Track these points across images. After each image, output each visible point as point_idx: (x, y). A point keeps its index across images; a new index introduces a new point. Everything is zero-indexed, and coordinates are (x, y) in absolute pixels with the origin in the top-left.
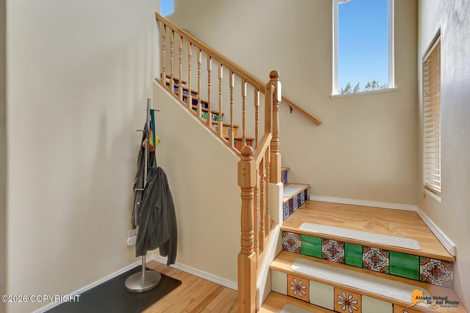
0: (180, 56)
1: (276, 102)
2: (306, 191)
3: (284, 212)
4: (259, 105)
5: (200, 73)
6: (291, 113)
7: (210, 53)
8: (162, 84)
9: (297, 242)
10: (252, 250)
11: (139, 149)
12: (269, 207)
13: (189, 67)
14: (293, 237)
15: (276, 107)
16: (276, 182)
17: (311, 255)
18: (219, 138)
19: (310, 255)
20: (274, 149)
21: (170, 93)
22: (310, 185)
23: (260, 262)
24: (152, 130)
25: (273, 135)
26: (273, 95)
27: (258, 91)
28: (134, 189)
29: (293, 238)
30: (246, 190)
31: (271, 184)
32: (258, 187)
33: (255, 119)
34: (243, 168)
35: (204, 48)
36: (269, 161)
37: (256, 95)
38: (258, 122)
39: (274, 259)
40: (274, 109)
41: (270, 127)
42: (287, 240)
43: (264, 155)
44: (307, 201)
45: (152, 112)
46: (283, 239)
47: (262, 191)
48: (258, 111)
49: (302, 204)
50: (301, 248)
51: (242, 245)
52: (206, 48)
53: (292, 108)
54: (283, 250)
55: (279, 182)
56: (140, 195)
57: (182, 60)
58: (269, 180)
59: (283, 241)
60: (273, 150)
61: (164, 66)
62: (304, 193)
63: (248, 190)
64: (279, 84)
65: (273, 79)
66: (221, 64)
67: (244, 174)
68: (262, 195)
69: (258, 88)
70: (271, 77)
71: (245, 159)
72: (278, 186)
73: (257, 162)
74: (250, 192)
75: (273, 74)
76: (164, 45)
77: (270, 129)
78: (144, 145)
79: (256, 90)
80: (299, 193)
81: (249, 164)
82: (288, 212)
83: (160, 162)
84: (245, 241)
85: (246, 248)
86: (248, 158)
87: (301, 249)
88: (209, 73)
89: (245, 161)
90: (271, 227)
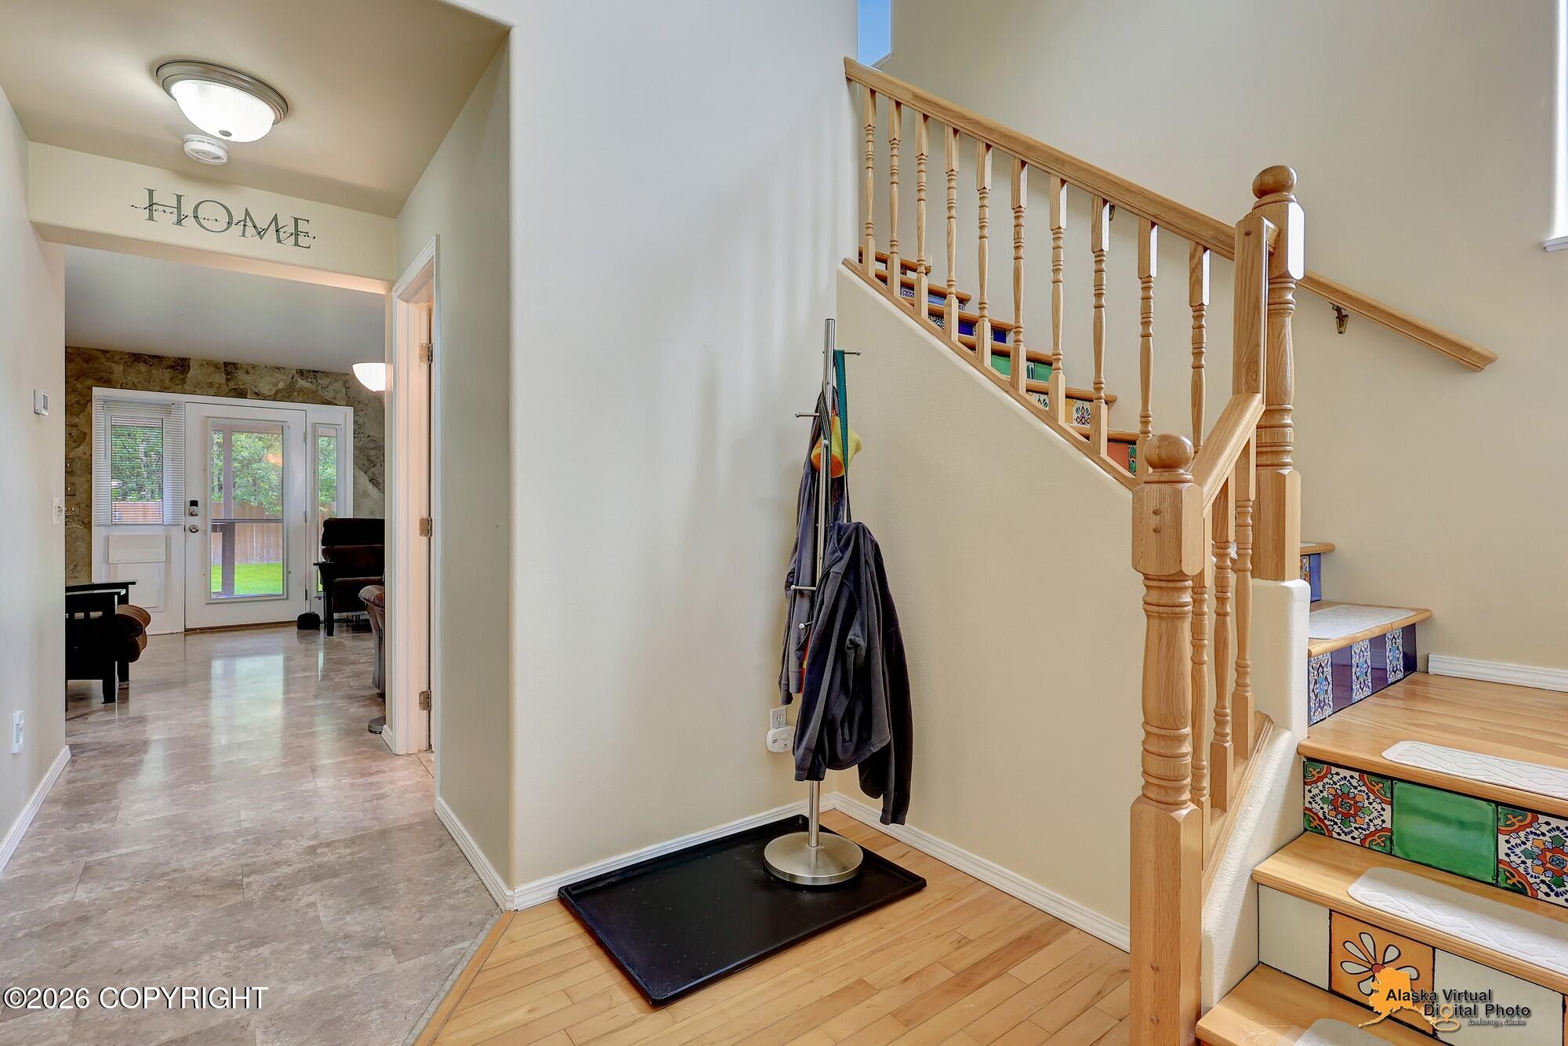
0: (919, 177)
1: (1280, 280)
2: (1410, 631)
3: (1312, 695)
4: (1206, 301)
5: (987, 221)
6: (1340, 333)
7: (1019, 149)
8: (863, 276)
9: (1371, 807)
10: (1186, 796)
11: (801, 471)
12: (1249, 662)
13: (950, 208)
14: (1356, 788)
15: (1281, 300)
16: (1280, 575)
17: (1441, 867)
18: (1052, 428)
19: (1434, 865)
20: (1270, 456)
21: (888, 299)
22: (1429, 610)
23: (1215, 846)
24: (837, 415)
25: (1269, 401)
26: (1271, 254)
27: (1206, 249)
28: (788, 585)
29: (1356, 792)
30: (1163, 584)
31: (1259, 582)
32: (1209, 581)
33: (1193, 354)
34: (1153, 507)
35: (1001, 137)
36: (1252, 496)
37: (1196, 267)
38: (1203, 362)
39: (1271, 852)
40: (1272, 307)
41: (1257, 373)
42: (1325, 794)
43: (1232, 471)
44: (1413, 676)
45: (839, 359)
46: (1310, 791)
47: (1221, 600)
48: (1204, 323)
49: (1390, 680)
50: (1391, 831)
51: (1145, 772)
52: (1006, 135)
53: (1344, 313)
54: (1306, 830)
55: (1294, 578)
56: (806, 603)
57: (925, 190)
58: (1250, 566)
59: (1308, 799)
60: (1268, 460)
61: (870, 219)
62: (1399, 641)
63: (1171, 585)
64: (1296, 215)
65: (1267, 198)
66: (1062, 179)
67: (1155, 531)
68: (1221, 615)
69: (1207, 241)
70: (1261, 191)
71: (1162, 479)
72: (1288, 590)
73: (1206, 489)
74: (1177, 591)
75: (1269, 180)
76: (870, 153)
77: (1256, 380)
78: (815, 457)
79: (1196, 250)
80: (1377, 633)
81: (1177, 496)
82: (1331, 699)
83: (861, 509)
84: (1160, 758)
85: (1163, 783)
86: (1170, 475)
87: (1394, 838)
88: (1017, 218)
89: (1158, 485)
90: (1257, 737)
